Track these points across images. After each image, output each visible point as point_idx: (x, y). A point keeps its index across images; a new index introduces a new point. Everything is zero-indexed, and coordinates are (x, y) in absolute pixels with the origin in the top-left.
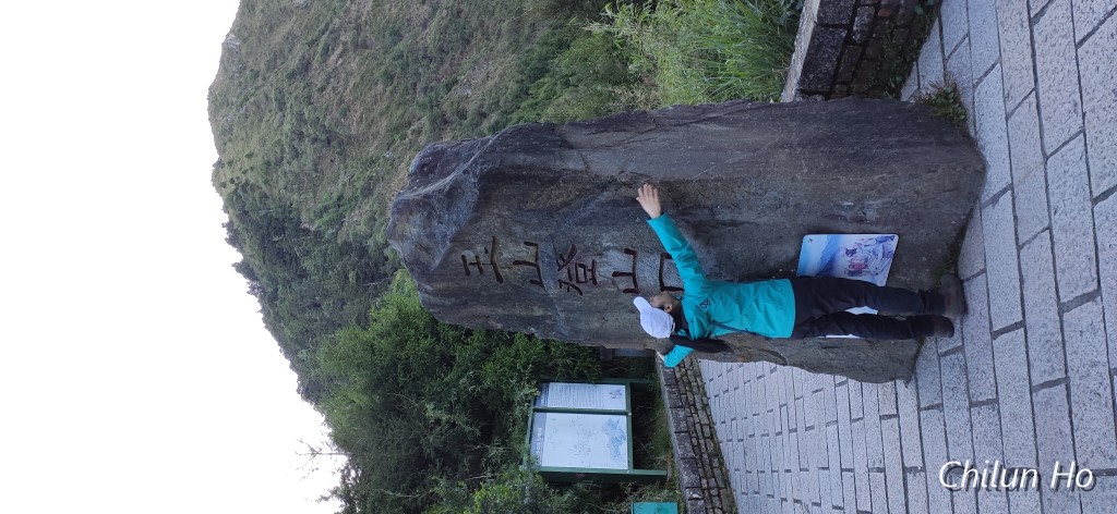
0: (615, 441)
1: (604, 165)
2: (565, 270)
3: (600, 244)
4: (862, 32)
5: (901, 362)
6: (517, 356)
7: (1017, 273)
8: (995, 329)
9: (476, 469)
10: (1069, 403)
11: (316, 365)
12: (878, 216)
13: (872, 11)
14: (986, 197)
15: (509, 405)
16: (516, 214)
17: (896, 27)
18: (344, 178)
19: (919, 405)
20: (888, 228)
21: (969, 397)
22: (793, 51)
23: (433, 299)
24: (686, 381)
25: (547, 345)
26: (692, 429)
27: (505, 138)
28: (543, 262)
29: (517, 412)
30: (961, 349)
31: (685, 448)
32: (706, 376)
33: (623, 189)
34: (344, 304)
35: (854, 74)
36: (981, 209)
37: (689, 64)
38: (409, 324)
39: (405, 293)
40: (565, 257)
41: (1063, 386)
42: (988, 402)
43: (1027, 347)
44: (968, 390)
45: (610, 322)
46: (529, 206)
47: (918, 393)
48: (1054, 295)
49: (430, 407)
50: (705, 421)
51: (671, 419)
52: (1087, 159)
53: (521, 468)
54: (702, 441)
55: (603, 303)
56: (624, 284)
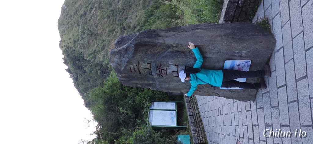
0: (172, 118)
1: (169, 41)
2: (158, 71)
3: (168, 63)
4: (241, 4)
5: (252, 96)
6: (145, 95)
7: (284, 71)
8: (278, 86)
9: (134, 126)
10: (298, 107)
11: (89, 97)
12: (246, 55)
14: (276, 50)
15: (143, 108)
16: (145, 55)
17: (251, 2)
18: (96, 45)
19: (257, 108)
20: (249, 58)
21: (271, 105)
22: (222, 9)
23: (122, 79)
24: (192, 101)
25: (153, 91)
26: (194, 114)
27: (142, 34)
28: (152, 68)
29: (145, 110)
30: (268, 92)
31: (192, 120)
32: (198, 100)
33: (175, 48)
34: (96, 80)
35: (239, 16)
36: (274, 53)
37: (193, 13)
38: (115, 86)
39: (114, 77)
40: (158, 67)
41: (297, 102)
42: (276, 107)
43: (287, 91)
44: (270, 103)
45: (171, 85)
46: (148, 53)
47: (256, 104)
48: (294, 77)
49: (121, 109)
50: (197, 112)
51: (188, 112)
52: (304, 39)
53: (146, 126)
54: (196, 118)
55: (169, 80)
56: (175, 74)
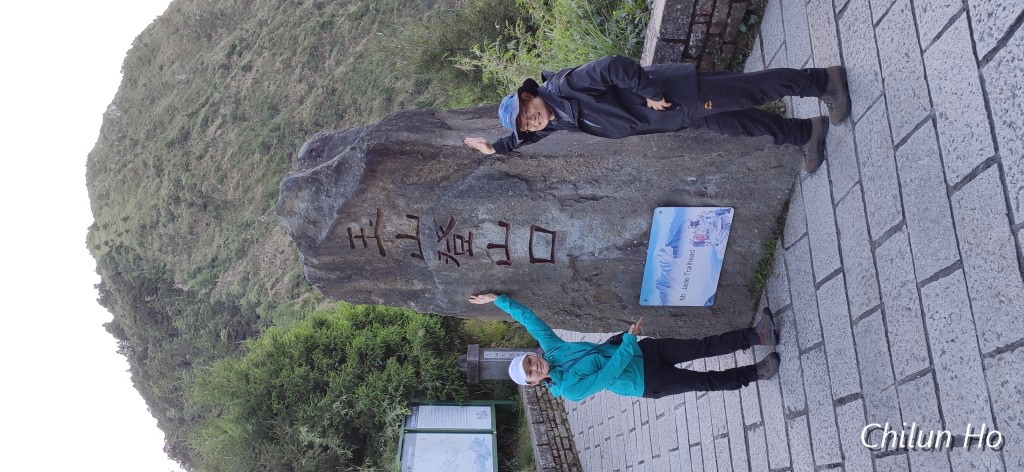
2: (444, 241)
3: (477, 217)
4: (697, 47)
7: (834, 227)
8: (818, 281)
10: (885, 324)
12: (717, 190)
13: (704, 28)
16: (400, 188)
17: (724, 43)
20: (726, 201)
21: (798, 347)
28: (424, 234)
30: (789, 306)
31: (547, 459)
33: (498, 164)
36: (801, 183)
40: (444, 229)
44: (798, 339)
46: (411, 180)
48: (866, 236)
50: (564, 435)
52: (888, 115)
55: (478, 275)
56: (498, 255)
